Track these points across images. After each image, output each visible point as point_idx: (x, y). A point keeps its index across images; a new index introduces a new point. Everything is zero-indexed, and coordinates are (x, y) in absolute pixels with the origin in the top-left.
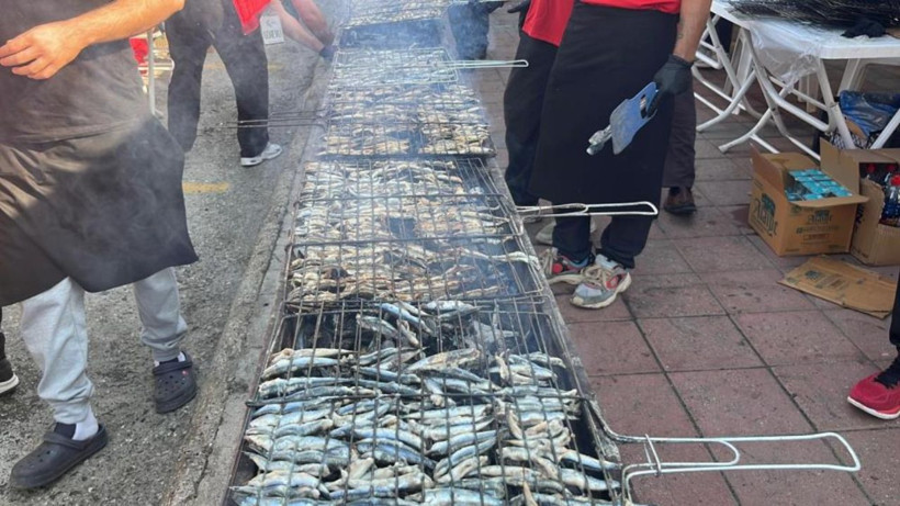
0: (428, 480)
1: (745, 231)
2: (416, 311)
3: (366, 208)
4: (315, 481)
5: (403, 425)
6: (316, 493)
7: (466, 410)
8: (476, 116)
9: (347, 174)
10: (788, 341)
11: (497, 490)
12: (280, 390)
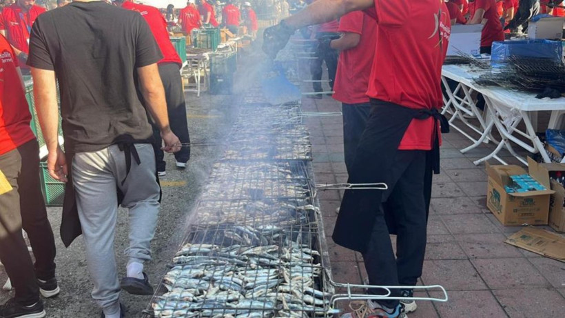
0: (242, 297)
1: (484, 211)
2: (252, 229)
3: (239, 185)
4: (192, 295)
5: (235, 275)
6: (191, 299)
7: (266, 271)
8: (306, 141)
9: (233, 169)
10: (504, 275)
11: (272, 302)
12: (182, 261)
